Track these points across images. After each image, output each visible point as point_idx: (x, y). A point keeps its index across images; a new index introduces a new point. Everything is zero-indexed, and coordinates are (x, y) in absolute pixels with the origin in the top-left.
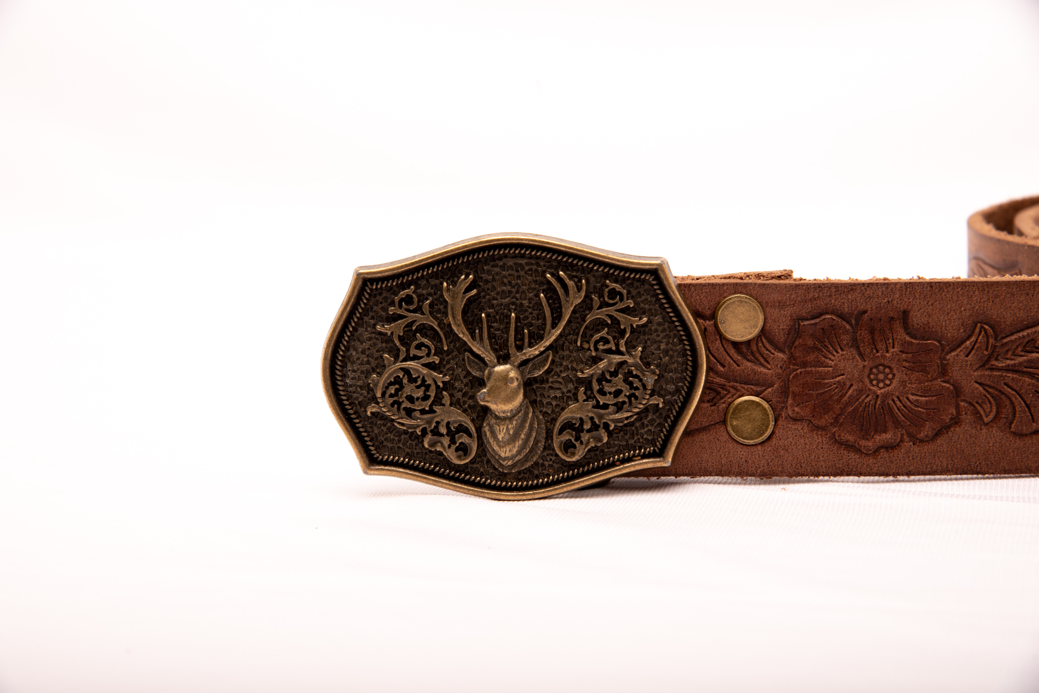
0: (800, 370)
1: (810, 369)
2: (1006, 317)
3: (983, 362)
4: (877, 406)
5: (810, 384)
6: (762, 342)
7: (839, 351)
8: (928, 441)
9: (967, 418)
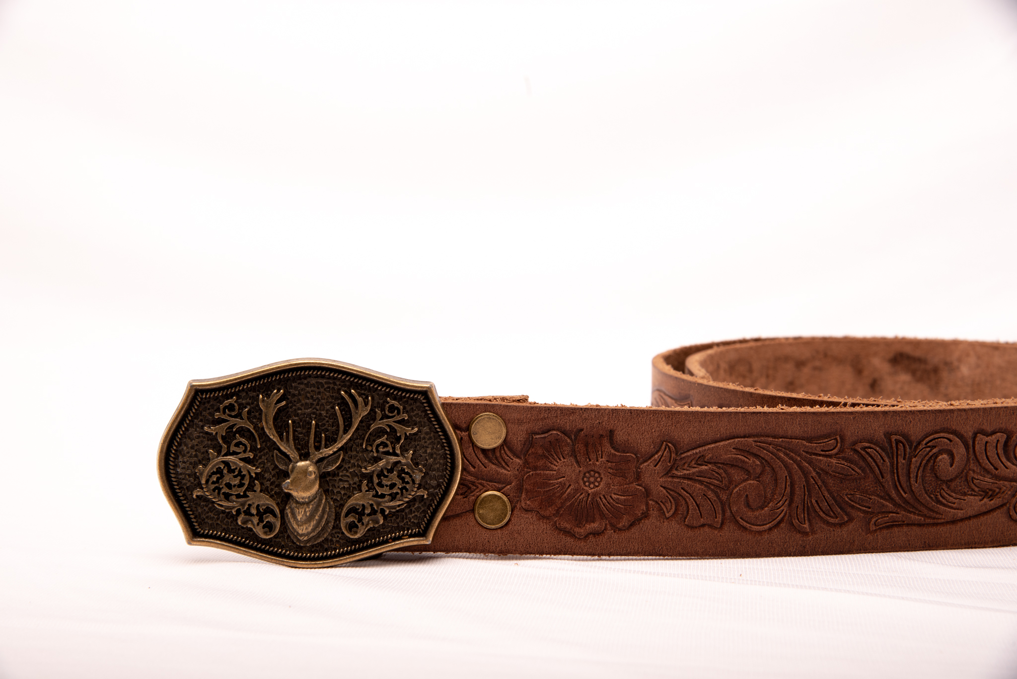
0: (532, 472)
1: (539, 472)
2: (684, 438)
3: (667, 471)
4: (588, 502)
5: (539, 484)
6: (504, 450)
7: (562, 459)
8: (624, 530)
9: (654, 513)
